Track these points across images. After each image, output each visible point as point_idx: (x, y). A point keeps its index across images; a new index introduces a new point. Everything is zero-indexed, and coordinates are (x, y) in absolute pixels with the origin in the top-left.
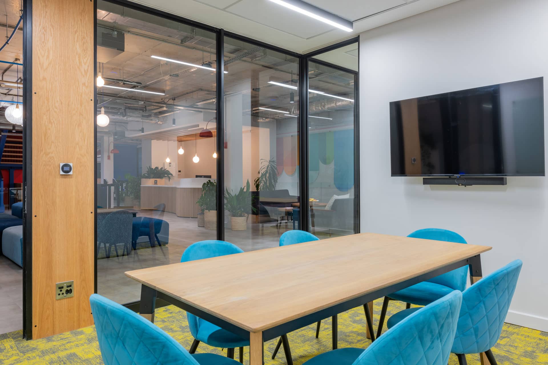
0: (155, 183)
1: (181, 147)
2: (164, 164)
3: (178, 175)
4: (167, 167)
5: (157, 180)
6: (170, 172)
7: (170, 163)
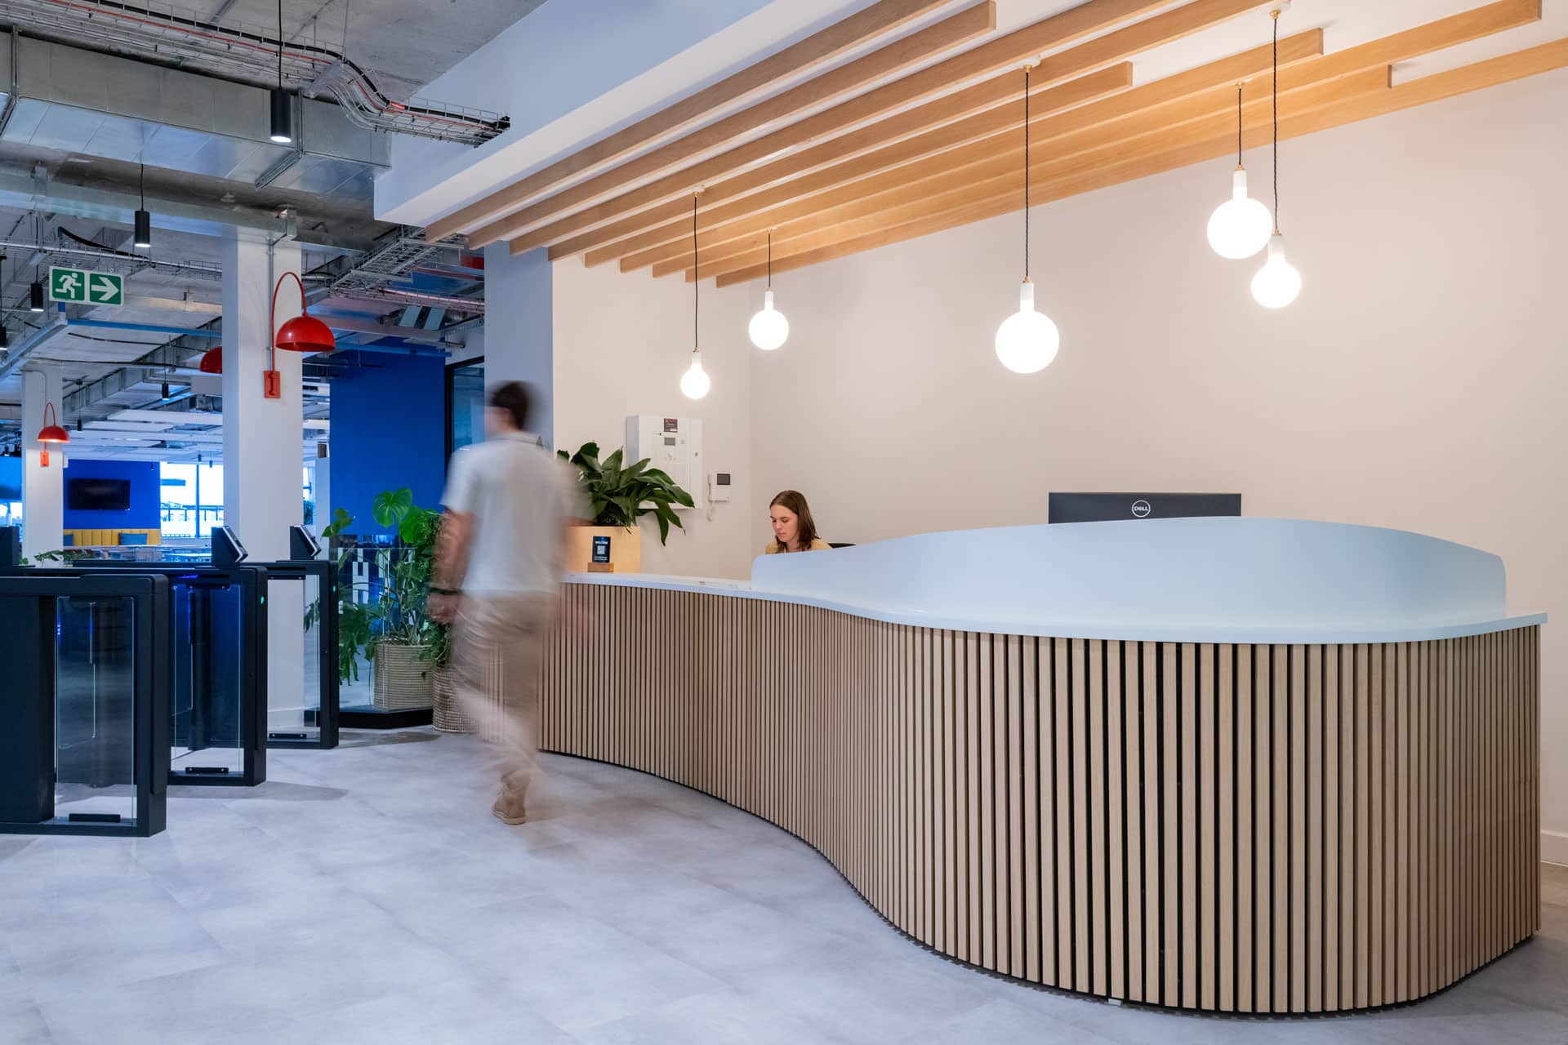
0: (594, 560)
2: (631, 426)
3: (714, 505)
4: (651, 451)
5: (608, 539)
6: (671, 483)
7: (670, 424)
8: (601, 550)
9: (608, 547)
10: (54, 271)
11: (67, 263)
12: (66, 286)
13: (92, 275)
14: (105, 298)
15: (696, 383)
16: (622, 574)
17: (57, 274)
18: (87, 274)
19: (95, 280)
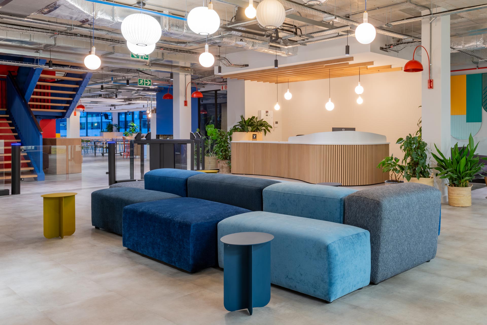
0: (253, 139)
1: (288, 90)
2: (259, 112)
3: (275, 128)
4: (263, 117)
5: (256, 134)
6: (268, 124)
7: (267, 112)
8: (254, 137)
9: (256, 136)
10: (139, 79)
11: (142, 78)
12: (141, 82)
13: (146, 80)
14: (148, 85)
15: (277, 107)
16: (258, 141)
17: (139, 80)
18: (145, 80)
19: (146, 81)
